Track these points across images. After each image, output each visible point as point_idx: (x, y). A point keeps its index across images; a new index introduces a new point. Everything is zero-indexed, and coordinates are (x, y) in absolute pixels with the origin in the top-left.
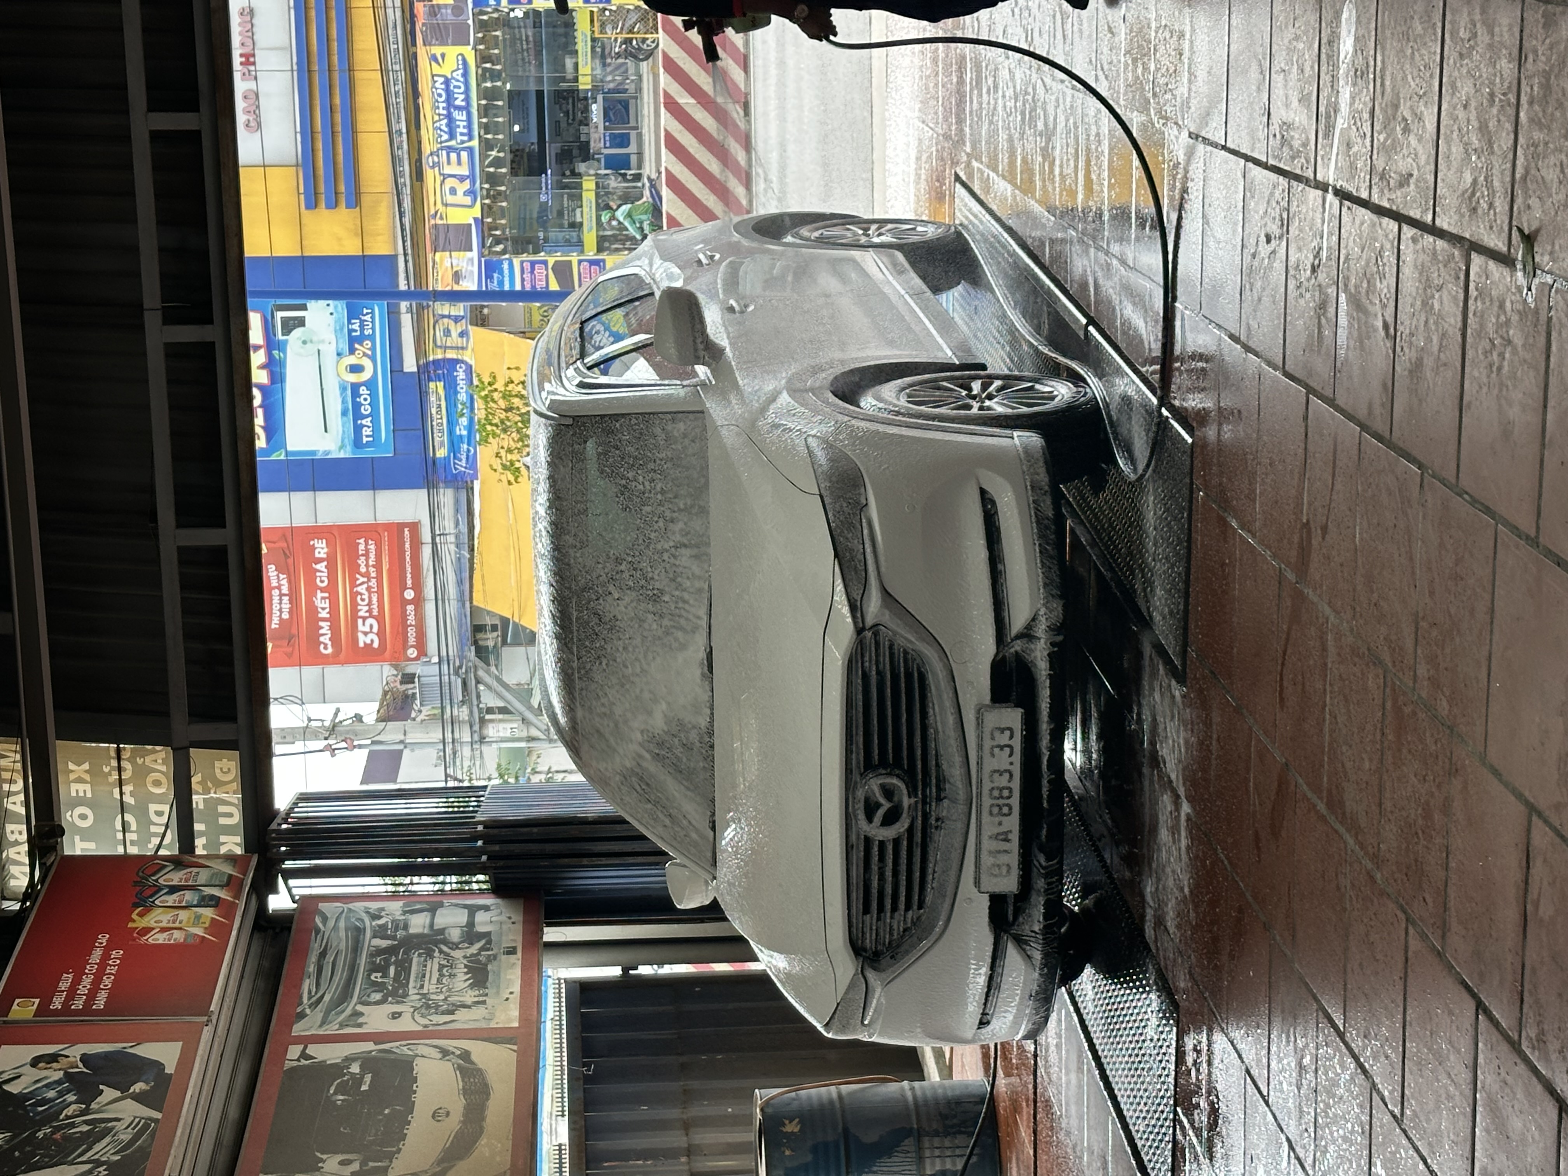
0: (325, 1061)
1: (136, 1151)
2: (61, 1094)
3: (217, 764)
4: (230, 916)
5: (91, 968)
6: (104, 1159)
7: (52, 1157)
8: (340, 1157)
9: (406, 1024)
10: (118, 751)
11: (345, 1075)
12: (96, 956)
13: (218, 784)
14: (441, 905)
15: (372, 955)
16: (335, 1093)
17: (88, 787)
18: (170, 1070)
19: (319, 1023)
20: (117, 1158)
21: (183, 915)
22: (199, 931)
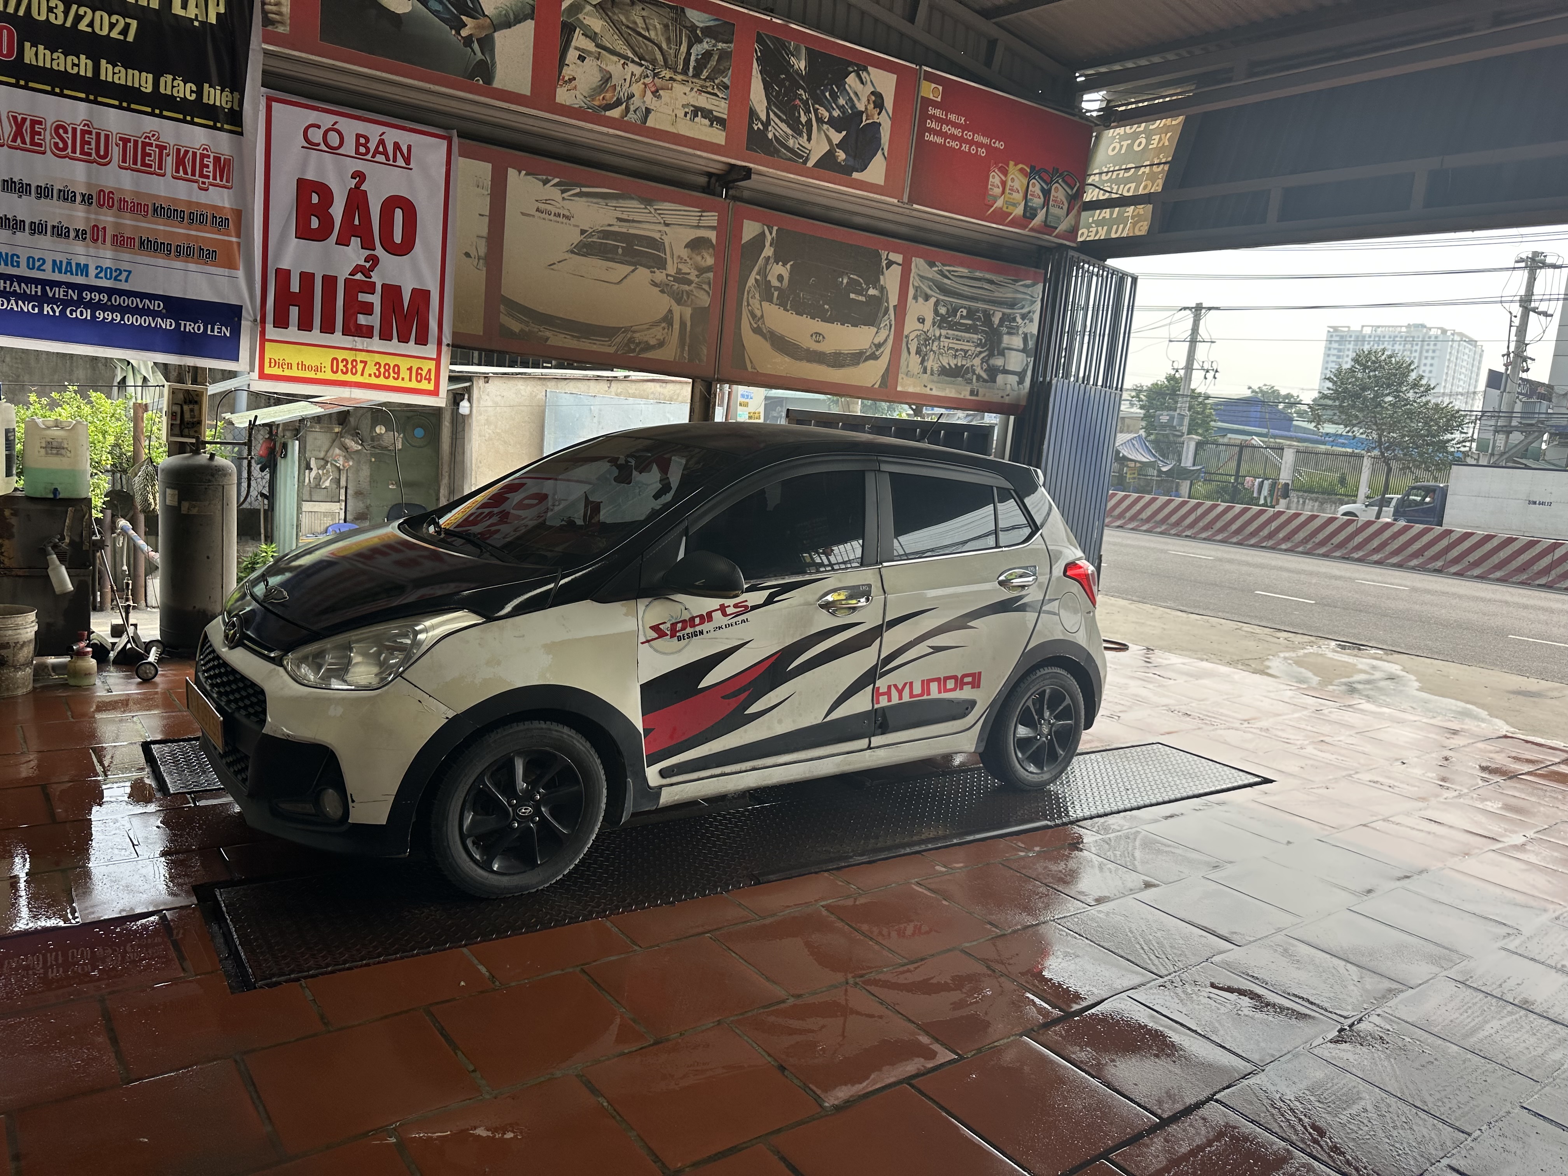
0: (883, 274)
1: (775, 147)
2: (841, 108)
4: (1012, 223)
5: (968, 135)
6: (770, 128)
7: (776, 97)
8: (786, 276)
10: (1167, 162)
11: (867, 285)
12: (978, 138)
13: (1134, 225)
15: (985, 311)
16: (850, 278)
17: (1155, 146)
18: (855, 175)
19: (921, 274)
20: (770, 136)
21: (1018, 197)
22: (999, 203)
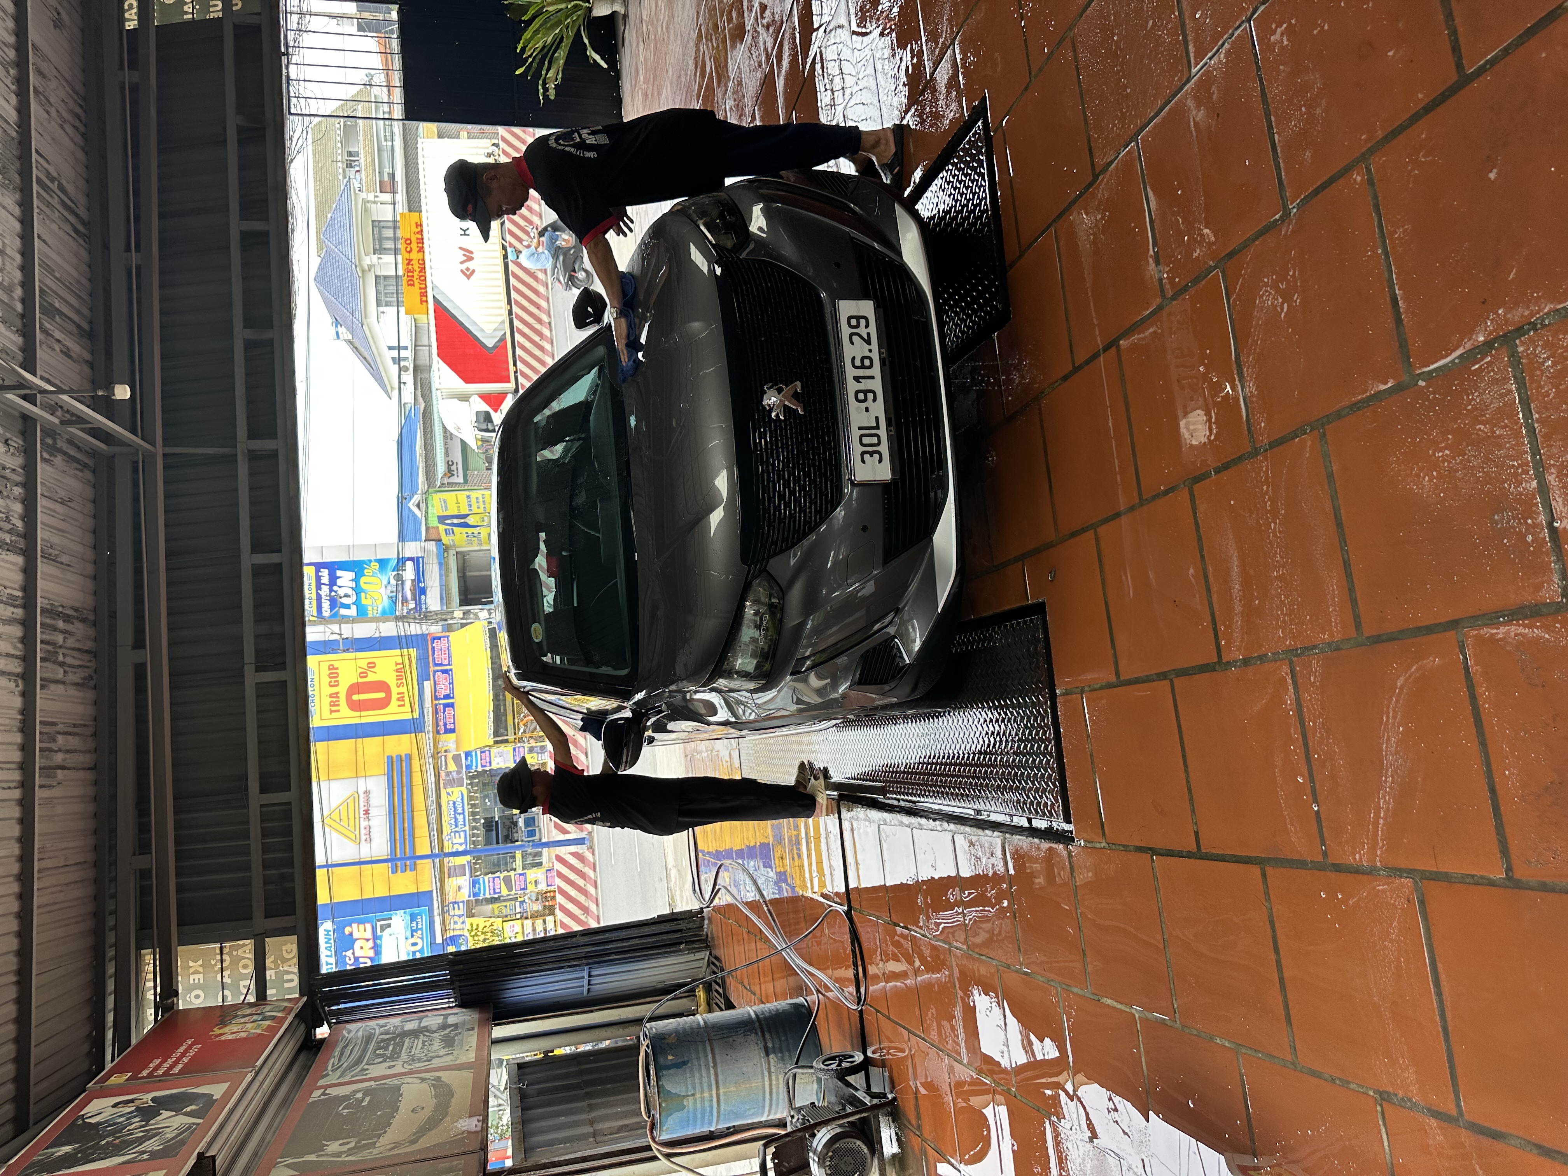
0: (338, 1095)
1: (174, 1143)
3: (284, 948)
5: (176, 1055)
6: (148, 1150)
7: (107, 1154)
8: (341, 1142)
9: (398, 1069)
10: (221, 948)
12: (182, 1049)
13: (285, 961)
14: (427, 1016)
15: (378, 1042)
16: (343, 1109)
17: (201, 976)
18: (216, 1098)
19: (337, 1078)
20: (159, 1147)
21: (249, 1026)
22: (258, 1031)
